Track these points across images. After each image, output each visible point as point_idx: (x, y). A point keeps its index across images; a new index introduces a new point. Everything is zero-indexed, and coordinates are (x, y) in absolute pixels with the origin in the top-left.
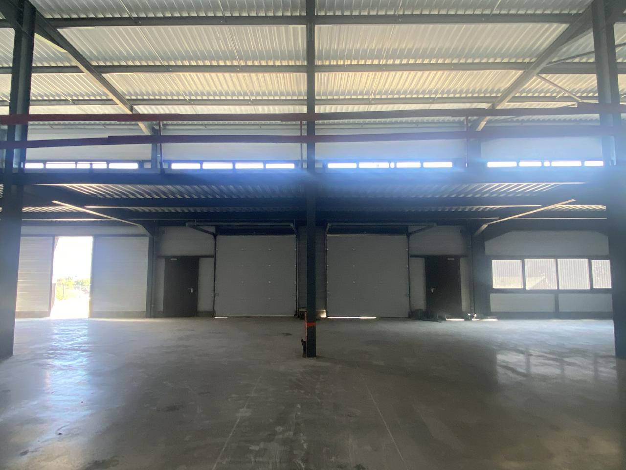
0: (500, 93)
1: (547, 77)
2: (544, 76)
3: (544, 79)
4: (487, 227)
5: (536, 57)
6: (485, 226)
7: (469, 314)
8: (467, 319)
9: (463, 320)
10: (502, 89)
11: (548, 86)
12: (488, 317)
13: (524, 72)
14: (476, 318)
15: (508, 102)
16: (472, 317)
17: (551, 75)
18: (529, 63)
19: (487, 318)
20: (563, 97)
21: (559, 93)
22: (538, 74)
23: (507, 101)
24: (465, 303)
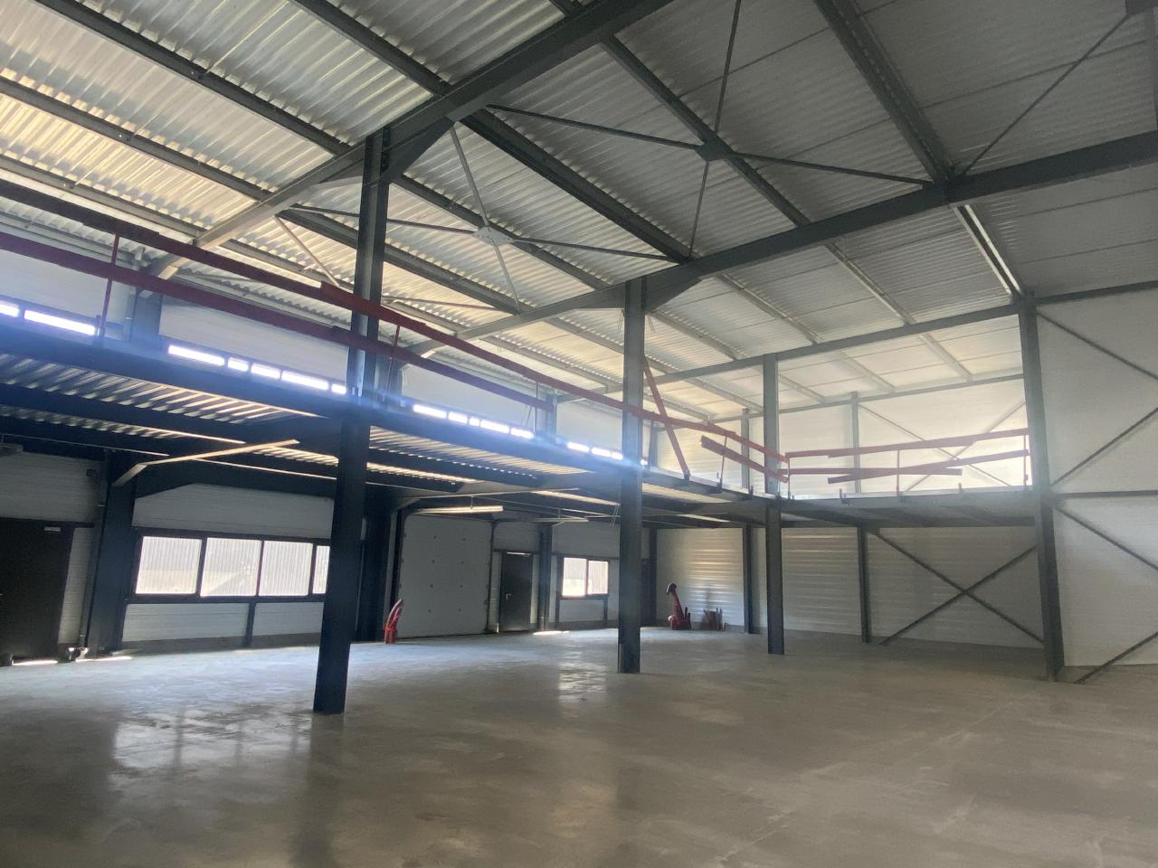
0: (211, 225)
1: (294, 228)
2: (288, 224)
3: (288, 230)
4: (145, 469)
5: (278, 186)
6: (140, 467)
7: (72, 649)
8: (64, 658)
9: (56, 662)
10: (215, 221)
11: (294, 245)
12: (115, 653)
13: (256, 204)
14: (87, 656)
15: (221, 246)
16: (77, 654)
17: (299, 227)
18: (266, 192)
19: (111, 655)
20: (314, 271)
21: (309, 262)
22: (278, 216)
23: (220, 243)
24: (67, 625)
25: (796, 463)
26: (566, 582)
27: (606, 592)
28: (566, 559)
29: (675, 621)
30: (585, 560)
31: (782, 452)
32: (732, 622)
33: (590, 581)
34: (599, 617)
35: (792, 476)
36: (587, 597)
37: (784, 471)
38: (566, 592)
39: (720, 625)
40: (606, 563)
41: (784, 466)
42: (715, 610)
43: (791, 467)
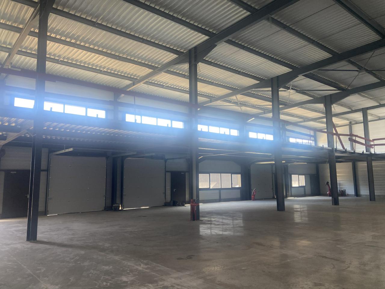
25: (376, 142)
26: (293, 182)
27: (305, 185)
28: (292, 175)
29: (329, 194)
30: (298, 175)
31: (371, 139)
32: (350, 193)
33: (300, 182)
34: (303, 193)
35: (375, 146)
36: (300, 187)
37: (373, 145)
38: (293, 186)
39: (345, 195)
40: (304, 176)
41: (372, 143)
42: (343, 190)
43: (375, 144)
